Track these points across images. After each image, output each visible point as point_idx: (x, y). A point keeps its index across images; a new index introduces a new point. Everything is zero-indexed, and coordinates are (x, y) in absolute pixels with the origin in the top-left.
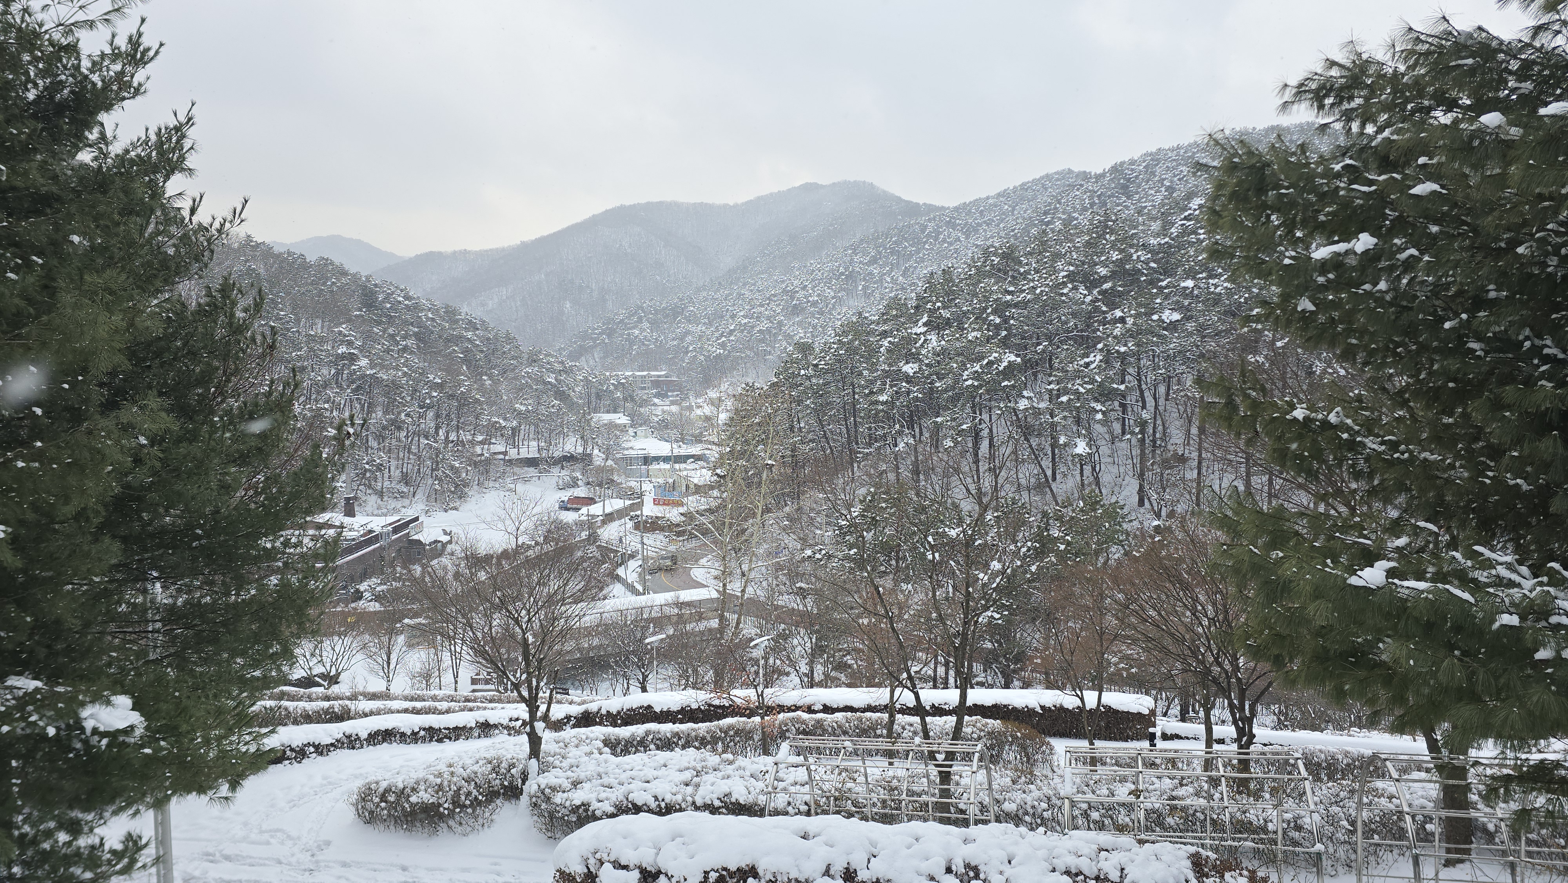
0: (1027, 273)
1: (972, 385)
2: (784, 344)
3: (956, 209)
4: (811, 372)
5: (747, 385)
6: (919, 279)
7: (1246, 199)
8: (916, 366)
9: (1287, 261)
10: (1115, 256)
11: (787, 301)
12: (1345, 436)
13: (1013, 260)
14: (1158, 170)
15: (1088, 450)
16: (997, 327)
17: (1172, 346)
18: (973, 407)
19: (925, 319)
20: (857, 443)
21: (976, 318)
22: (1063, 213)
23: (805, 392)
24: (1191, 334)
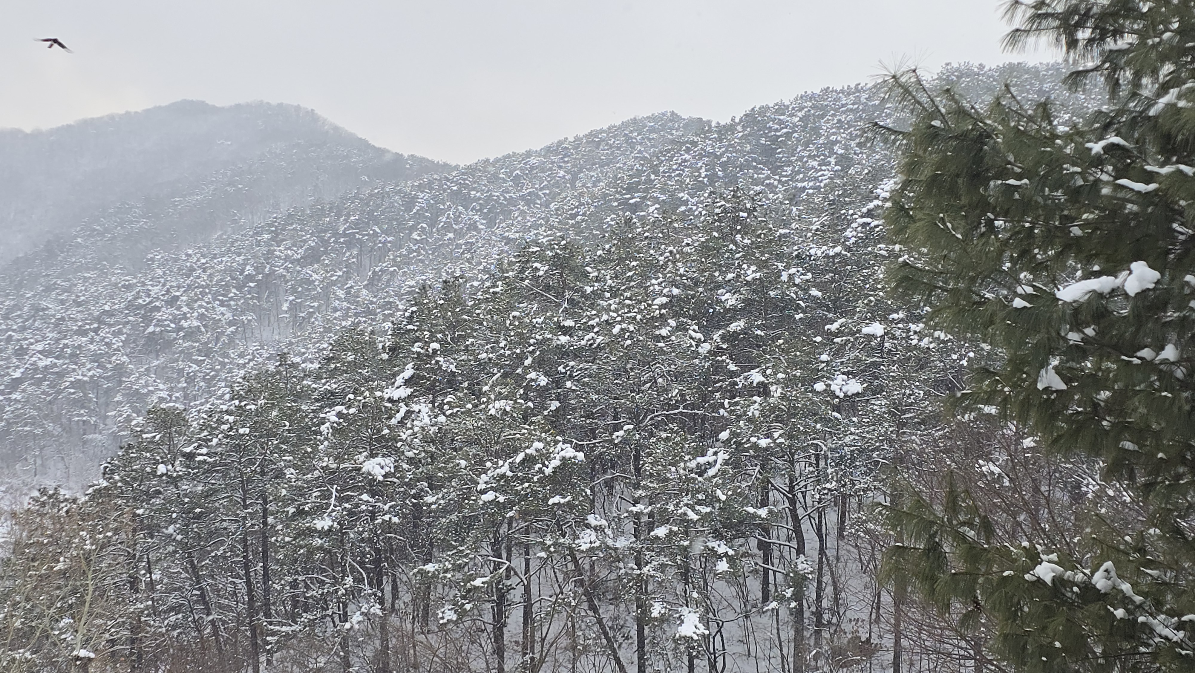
0: (598, 295)
1: (494, 502)
2: (126, 410)
3: (471, 170)
4: (179, 468)
5: (43, 492)
6: (400, 296)
7: (953, 192)
8: (389, 462)
9: (1018, 303)
10: (751, 273)
11: (135, 326)
12: (1120, 613)
13: (572, 270)
14: (824, 126)
15: (702, 630)
16: (543, 393)
17: (847, 439)
18: (495, 545)
19: (409, 372)
20: (268, 615)
21: (505, 376)
22: (663, 191)
23: (164, 509)
24: (879, 420)
